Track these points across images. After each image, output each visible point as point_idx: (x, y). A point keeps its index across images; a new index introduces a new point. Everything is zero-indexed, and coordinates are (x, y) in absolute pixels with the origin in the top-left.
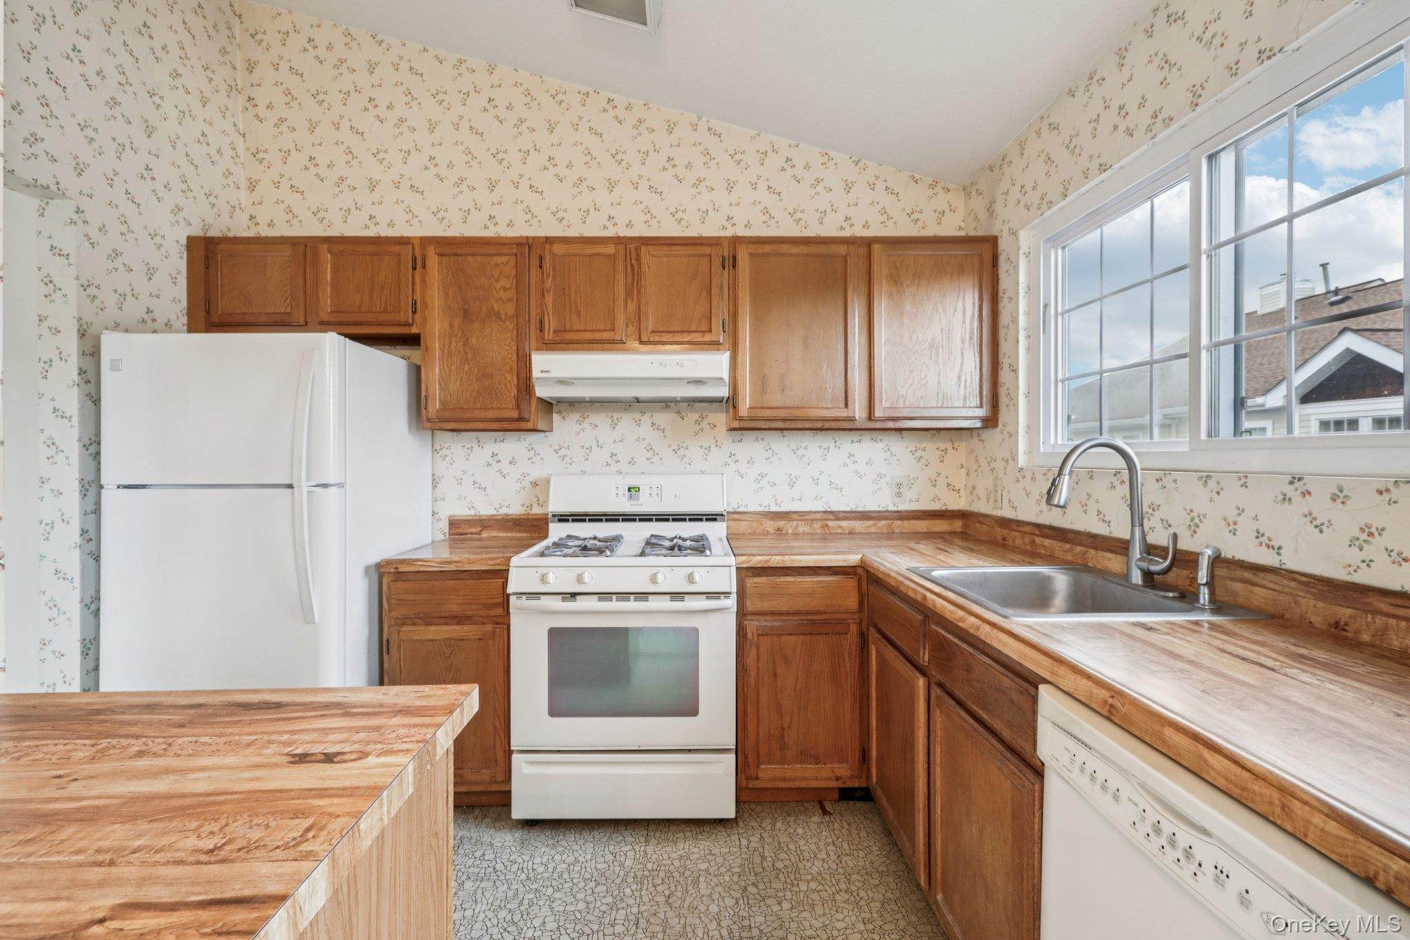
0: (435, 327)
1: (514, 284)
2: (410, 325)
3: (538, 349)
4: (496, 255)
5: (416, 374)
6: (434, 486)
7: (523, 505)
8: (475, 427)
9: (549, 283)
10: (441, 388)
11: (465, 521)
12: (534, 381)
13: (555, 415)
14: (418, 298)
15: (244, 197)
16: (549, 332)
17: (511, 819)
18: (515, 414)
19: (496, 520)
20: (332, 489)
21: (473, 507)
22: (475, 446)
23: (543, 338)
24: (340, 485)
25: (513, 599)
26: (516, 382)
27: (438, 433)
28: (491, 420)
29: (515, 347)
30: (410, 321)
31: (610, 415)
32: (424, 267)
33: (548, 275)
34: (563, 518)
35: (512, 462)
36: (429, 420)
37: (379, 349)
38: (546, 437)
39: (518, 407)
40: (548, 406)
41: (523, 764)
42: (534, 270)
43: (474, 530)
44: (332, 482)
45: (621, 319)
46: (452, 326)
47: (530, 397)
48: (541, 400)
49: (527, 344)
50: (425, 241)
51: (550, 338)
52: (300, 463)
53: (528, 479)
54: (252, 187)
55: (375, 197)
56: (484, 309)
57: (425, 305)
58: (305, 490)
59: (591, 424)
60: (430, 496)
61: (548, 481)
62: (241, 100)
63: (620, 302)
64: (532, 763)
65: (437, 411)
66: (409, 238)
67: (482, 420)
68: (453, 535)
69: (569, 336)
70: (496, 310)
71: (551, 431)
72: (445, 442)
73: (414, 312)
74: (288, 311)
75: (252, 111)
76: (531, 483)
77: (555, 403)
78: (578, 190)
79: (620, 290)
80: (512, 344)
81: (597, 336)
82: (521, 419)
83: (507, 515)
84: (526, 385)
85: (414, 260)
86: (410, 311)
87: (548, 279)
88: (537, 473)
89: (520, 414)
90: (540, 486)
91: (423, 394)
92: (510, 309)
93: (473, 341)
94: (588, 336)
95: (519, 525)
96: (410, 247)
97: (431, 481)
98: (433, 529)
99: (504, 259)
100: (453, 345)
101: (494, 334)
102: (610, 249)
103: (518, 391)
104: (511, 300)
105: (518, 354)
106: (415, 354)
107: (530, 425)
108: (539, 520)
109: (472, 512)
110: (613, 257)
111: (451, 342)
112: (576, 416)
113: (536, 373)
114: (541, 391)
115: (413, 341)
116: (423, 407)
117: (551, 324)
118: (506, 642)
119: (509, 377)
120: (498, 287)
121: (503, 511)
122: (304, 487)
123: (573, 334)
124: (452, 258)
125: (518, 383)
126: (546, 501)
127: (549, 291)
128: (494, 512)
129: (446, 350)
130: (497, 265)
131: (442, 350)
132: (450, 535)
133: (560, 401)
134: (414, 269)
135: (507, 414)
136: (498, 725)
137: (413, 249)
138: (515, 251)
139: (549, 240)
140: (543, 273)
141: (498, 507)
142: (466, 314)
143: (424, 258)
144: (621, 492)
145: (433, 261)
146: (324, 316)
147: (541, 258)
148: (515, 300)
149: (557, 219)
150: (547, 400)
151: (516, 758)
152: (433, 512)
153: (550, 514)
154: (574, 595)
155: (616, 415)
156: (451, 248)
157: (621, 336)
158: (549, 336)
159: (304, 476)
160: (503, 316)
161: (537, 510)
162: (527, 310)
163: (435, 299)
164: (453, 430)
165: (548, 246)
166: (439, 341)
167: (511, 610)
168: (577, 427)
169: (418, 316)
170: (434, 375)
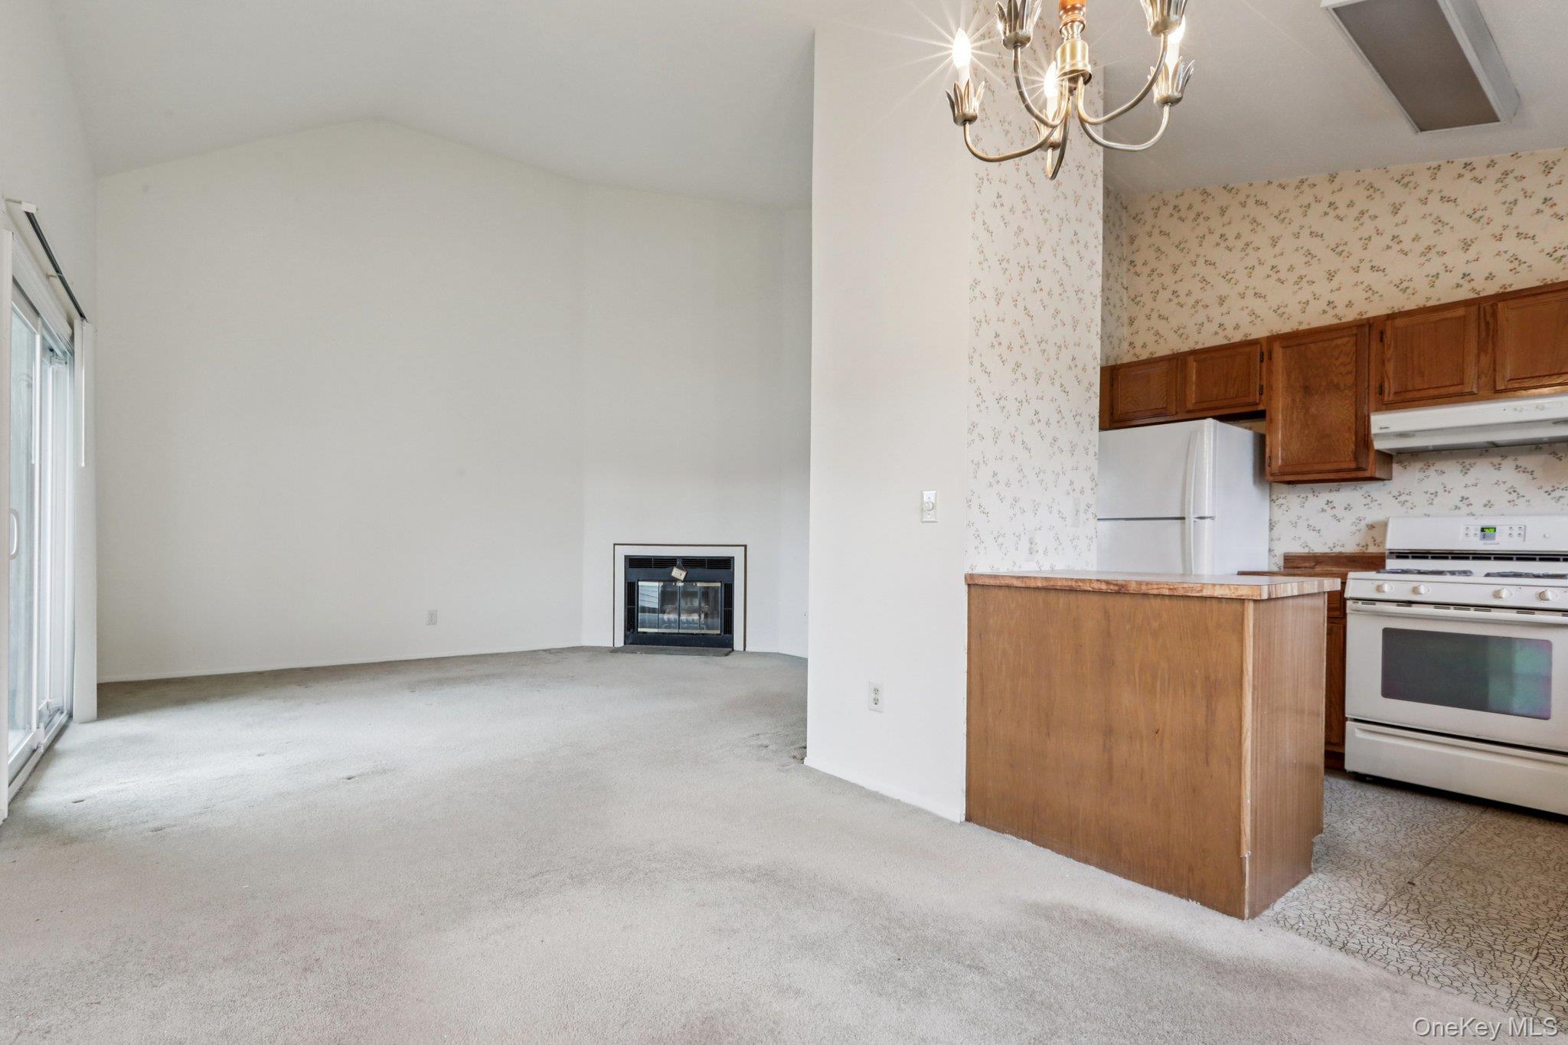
0: (1279, 405)
1: (1354, 358)
2: (1257, 404)
3: (1378, 410)
4: (1337, 338)
5: (1261, 443)
6: (1271, 528)
7: (1358, 545)
8: (1313, 478)
9: (1389, 353)
10: (1283, 449)
11: (1299, 557)
12: (1372, 436)
13: (1395, 466)
14: (1264, 383)
15: (1125, 331)
16: (1389, 394)
17: (1345, 771)
18: (1353, 465)
19: (1329, 557)
20: (1207, 521)
21: (1307, 546)
22: (1310, 496)
23: (1383, 399)
24: (1211, 518)
25: (1349, 603)
26: (1354, 439)
27: (1275, 485)
28: (1329, 472)
29: (1354, 410)
30: (1258, 401)
31: (1461, 461)
32: (1271, 359)
33: (1389, 346)
34: (1401, 555)
35: (1348, 508)
36: (1272, 475)
37: (1231, 424)
38: (1384, 485)
39: (1356, 459)
40: (1388, 458)
41: (1356, 730)
42: (1375, 346)
43: (1307, 565)
44: (1207, 515)
45: (1471, 373)
46: (1294, 400)
47: (1368, 450)
48: (1380, 453)
49: (1366, 407)
50: (1273, 339)
51: (1390, 399)
52: (1190, 502)
53: (1363, 524)
54: (1131, 322)
55: (1224, 309)
56: (1324, 384)
57: (1271, 387)
58: (1193, 520)
59: (1436, 471)
60: (1267, 537)
61: (1385, 525)
62: (1125, 265)
63: (1471, 358)
64: (1366, 731)
65: (1280, 467)
66: (1258, 339)
67: (1321, 472)
68: (1288, 568)
69: (1410, 396)
70: (1335, 383)
71: (1390, 479)
72: (1282, 493)
73: (1261, 394)
74: (1165, 406)
75: (1133, 270)
76: (1367, 526)
77: (1394, 454)
78: (1426, 258)
79: (1472, 347)
80: (1351, 408)
81: (1443, 391)
82: (1358, 469)
83: (1340, 553)
84: (1364, 439)
85: (1262, 354)
86: (1258, 394)
87: (1389, 349)
88: (1374, 516)
89: (1357, 465)
90: (1378, 529)
91: (1267, 455)
92: (1350, 379)
93: (1313, 410)
94: (1432, 392)
95: (1354, 561)
96: (1259, 346)
97: (1268, 524)
98: (1269, 563)
99: (1345, 340)
100: (1294, 416)
101: (1333, 402)
102: (1461, 312)
103: (1356, 446)
104: (1351, 373)
105: (1356, 416)
106: (1260, 426)
107: (1367, 474)
108: (1376, 557)
109: (1306, 550)
110: (1463, 319)
111: (1292, 413)
112: (1419, 465)
113: (1374, 430)
114: (1379, 445)
115: (1260, 415)
116: (1267, 464)
117: (1391, 387)
118: (1342, 638)
119: (1347, 435)
120: (1338, 363)
121: (1337, 550)
122: (1191, 518)
123: (1415, 393)
124: (1295, 348)
125: (1356, 439)
126: (1383, 542)
127: (1389, 360)
128: (1328, 551)
129: (1288, 420)
130: (1337, 346)
131: (1285, 420)
132: (1284, 568)
133: (1401, 452)
134: (1262, 361)
135: (1344, 466)
136: (1333, 700)
137: (1261, 346)
138: (1355, 332)
139: (1391, 317)
140: (1384, 346)
141: (1332, 545)
142: (1307, 390)
143: (1270, 353)
144: (1472, 532)
145: (1278, 352)
146: (1190, 406)
147: (1382, 333)
148: (1354, 373)
149: (1401, 290)
150: (1387, 451)
151: (1349, 724)
152: (1269, 549)
153: (1387, 552)
154: (1410, 603)
155: (1468, 462)
156: (1294, 341)
157: (1472, 388)
158: (1388, 397)
159: (1192, 510)
160: (1342, 387)
161: (1372, 549)
162: (1367, 378)
163: (1280, 382)
164: (1289, 483)
165: (1389, 323)
166: (1283, 414)
167: (1348, 611)
168: (1420, 475)
169: (1263, 397)
170: (1277, 440)
